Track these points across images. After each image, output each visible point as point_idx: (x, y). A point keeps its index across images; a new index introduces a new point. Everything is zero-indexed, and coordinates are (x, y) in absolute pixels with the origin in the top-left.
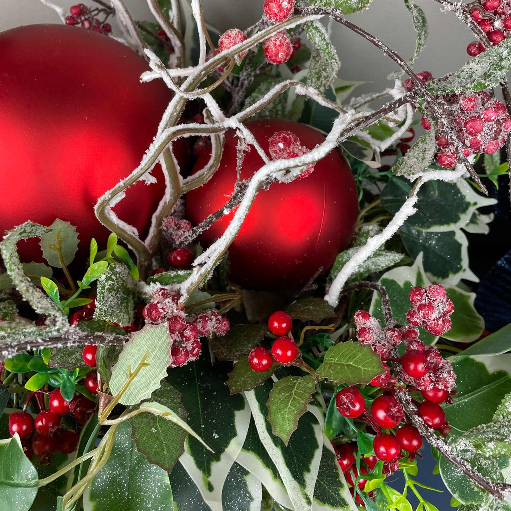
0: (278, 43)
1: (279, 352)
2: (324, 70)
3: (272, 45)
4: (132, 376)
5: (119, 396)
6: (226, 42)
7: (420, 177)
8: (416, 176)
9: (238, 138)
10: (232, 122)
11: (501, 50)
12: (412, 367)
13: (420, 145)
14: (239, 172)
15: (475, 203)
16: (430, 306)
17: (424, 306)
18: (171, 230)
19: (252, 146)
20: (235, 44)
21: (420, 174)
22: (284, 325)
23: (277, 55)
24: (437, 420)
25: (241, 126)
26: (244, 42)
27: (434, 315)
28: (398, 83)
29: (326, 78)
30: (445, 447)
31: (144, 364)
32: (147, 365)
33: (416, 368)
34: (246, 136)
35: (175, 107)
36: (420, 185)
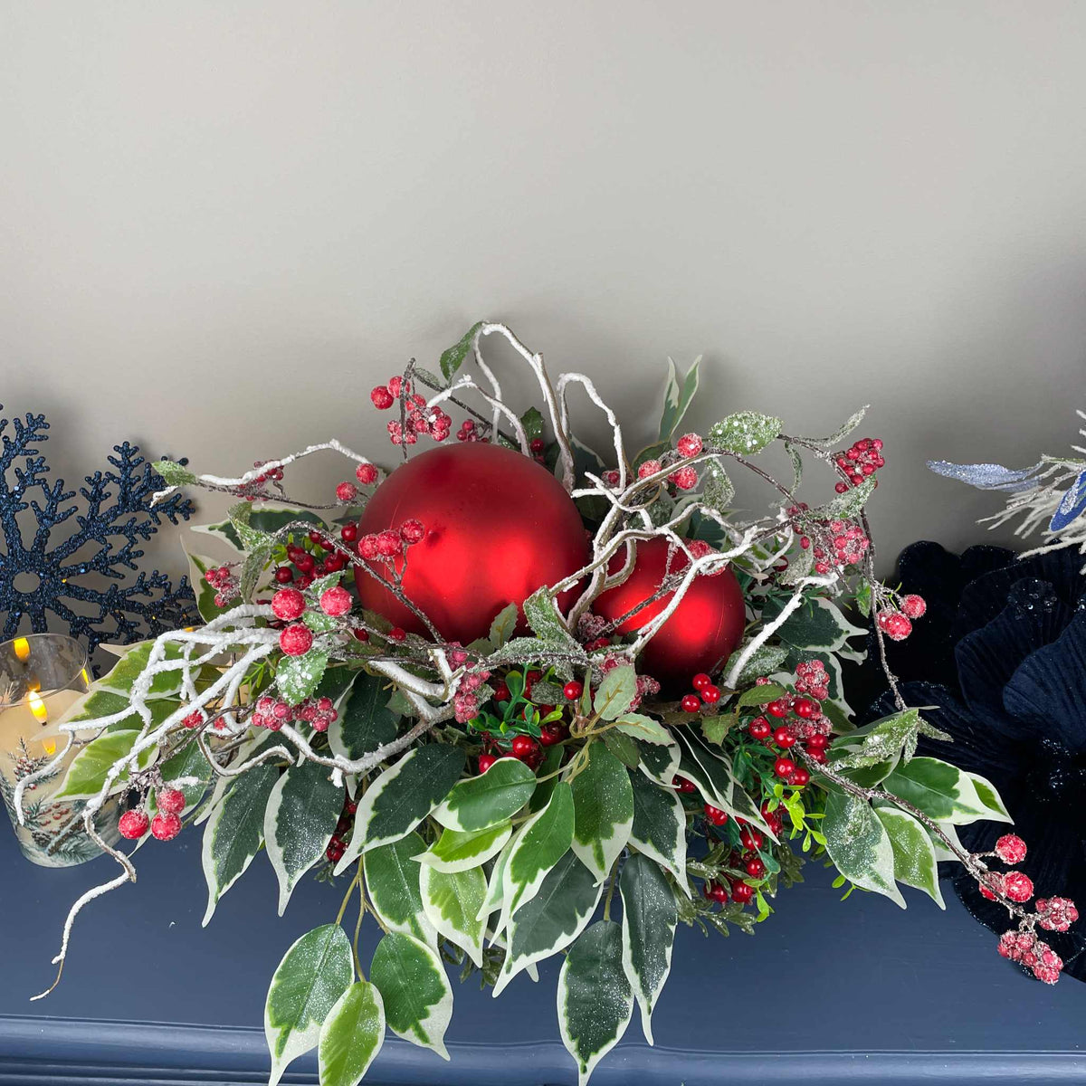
0: (688, 473)
1: (708, 694)
2: (720, 496)
3: (683, 474)
4: (609, 699)
5: (601, 713)
6: (647, 470)
7: (803, 581)
8: (800, 580)
9: (669, 542)
10: (664, 530)
11: (859, 491)
12: (801, 709)
13: (800, 560)
14: (668, 568)
15: (848, 632)
16: (813, 674)
17: (808, 673)
18: (590, 623)
19: (680, 549)
20: (655, 472)
21: (803, 578)
22: (706, 683)
23: (687, 481)
24: (819, 757)
25: (672, 533)
26: (663, 471)
27: (816, 681)
28: (783, 510)
29: (720, 503)
30: (826, 769)
31: (619, 691)
32: (621, 691)
33: (804, 710)
34: (676, 541)
35: (613, 517)
36: (802, 586)
